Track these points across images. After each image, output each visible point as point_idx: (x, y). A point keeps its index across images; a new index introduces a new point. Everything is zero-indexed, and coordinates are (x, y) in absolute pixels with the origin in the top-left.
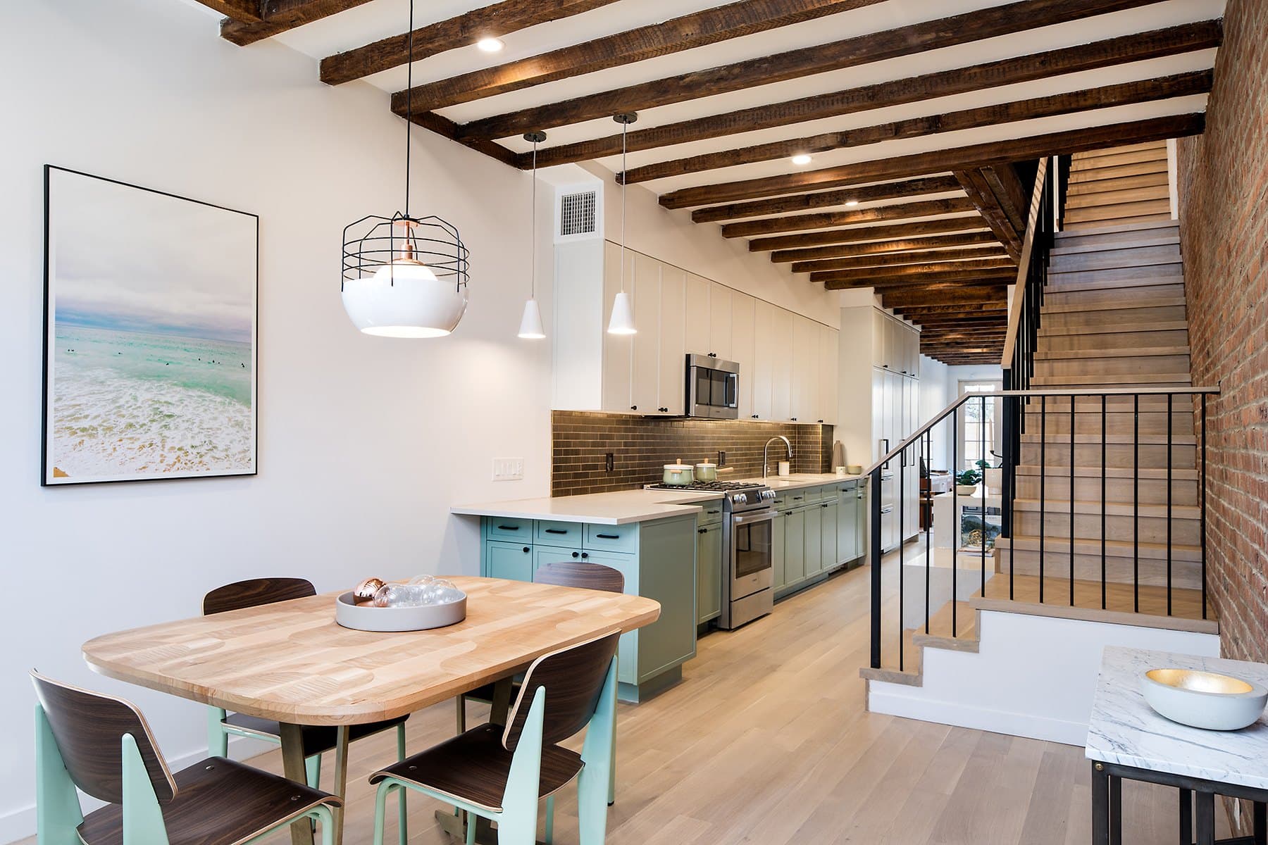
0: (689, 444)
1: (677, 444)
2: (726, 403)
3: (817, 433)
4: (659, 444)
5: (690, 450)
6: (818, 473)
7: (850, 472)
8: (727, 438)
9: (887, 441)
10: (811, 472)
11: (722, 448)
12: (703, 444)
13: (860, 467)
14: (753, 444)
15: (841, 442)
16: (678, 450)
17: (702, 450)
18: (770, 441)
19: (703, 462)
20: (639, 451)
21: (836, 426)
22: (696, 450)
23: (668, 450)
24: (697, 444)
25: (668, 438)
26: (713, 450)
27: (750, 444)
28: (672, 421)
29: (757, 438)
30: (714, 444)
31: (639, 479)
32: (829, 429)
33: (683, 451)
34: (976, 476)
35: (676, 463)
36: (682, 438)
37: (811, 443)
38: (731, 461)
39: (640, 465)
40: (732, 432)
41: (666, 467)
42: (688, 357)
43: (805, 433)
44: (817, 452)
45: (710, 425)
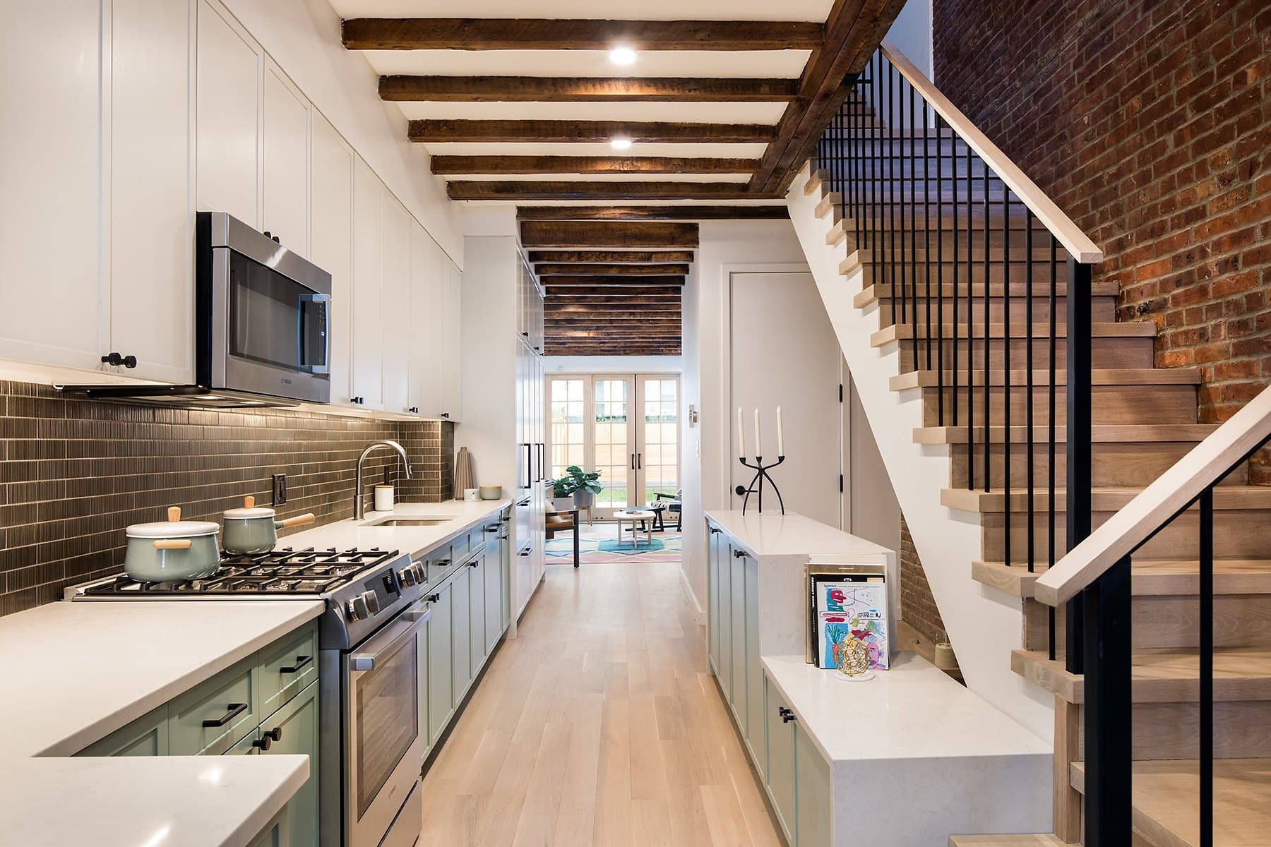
0: (204, 463)
1: (171, 464)
2: (303, 363)
3: (433, 436)
4: (115, 467)
5: (208, 478)
6: (437, 501)
7: (486, 497)
8: (290, 448)
9: (529, 445)
10: (424, 500)
11: (279, 468)
12: (239, 461)
13: (500, 488)
14: (335, 456)
15: (470, 449)
16: (175, 480)
17: (236, 475)
18: (367, 451)
19: (240, 504)
20: (41, 492)
21: (458, 423)
22: (221, 476)
23: (146, 482)
24: (225, 462)
25: (145, 449)
26: (261, 473)
27: (330, 457)
28: (155, 406)
29: (342, 446)
30: (264, 460)
31: (50, 572)
32: (449, 427)
33: (188, 479)
34: (569, 485)
35: (166, 519)
36: (187, 448)
37: (423, 451)
38: (297, 493)
39: (43, 533)
40: (298, 435)
41: (134, 530)
42: (204, 222)
43: (414, 436)
44: (434, 467)
45: (253, 419)
